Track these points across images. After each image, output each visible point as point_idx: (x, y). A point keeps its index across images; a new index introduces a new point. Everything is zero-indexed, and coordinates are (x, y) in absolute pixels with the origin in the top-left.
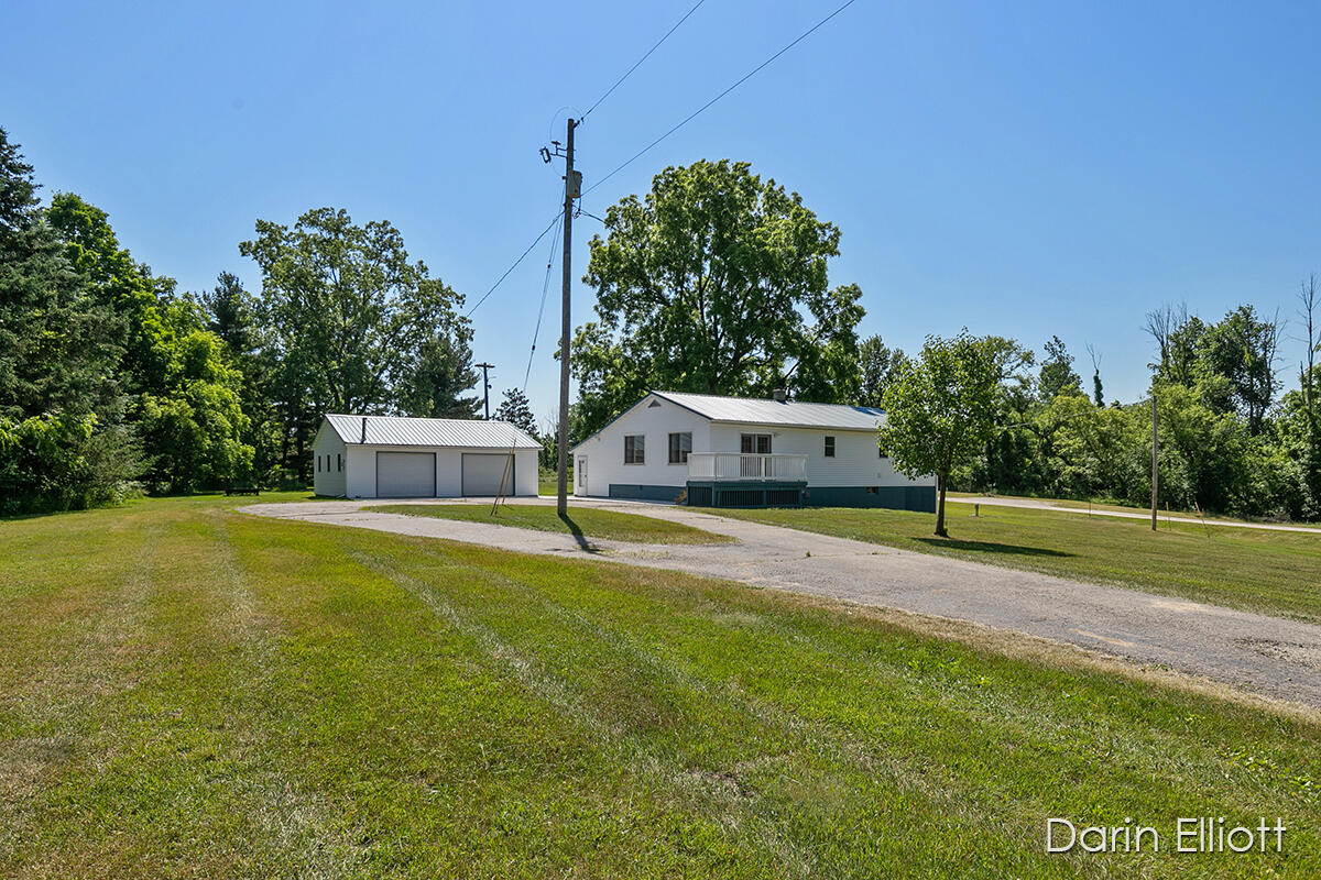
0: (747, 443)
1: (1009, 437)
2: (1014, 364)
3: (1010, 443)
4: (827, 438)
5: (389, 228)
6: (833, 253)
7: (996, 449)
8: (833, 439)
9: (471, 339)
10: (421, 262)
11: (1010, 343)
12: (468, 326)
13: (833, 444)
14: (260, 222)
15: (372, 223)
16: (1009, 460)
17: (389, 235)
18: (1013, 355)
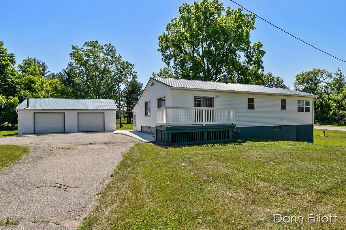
0: (197, 102)
1: (323, 104)
2: (325, 78)
3: (323, 106)
4: (249, 99)
5: (111, 46)
6: (253, 28)
7: (318, 108)
8: (253, 99)
9: (137, 78)
10: (120, 55)
11: (323, 70)
12: (136, 74)
13: (253, 102)
14: (73, 46)
15: (106, 44)
16: (323, 112)
17: (111, 48)
18: (324, 75)
